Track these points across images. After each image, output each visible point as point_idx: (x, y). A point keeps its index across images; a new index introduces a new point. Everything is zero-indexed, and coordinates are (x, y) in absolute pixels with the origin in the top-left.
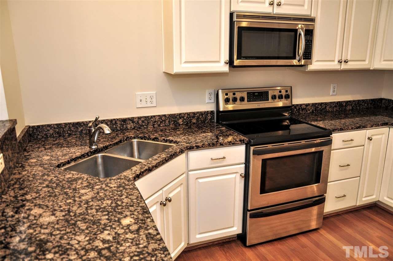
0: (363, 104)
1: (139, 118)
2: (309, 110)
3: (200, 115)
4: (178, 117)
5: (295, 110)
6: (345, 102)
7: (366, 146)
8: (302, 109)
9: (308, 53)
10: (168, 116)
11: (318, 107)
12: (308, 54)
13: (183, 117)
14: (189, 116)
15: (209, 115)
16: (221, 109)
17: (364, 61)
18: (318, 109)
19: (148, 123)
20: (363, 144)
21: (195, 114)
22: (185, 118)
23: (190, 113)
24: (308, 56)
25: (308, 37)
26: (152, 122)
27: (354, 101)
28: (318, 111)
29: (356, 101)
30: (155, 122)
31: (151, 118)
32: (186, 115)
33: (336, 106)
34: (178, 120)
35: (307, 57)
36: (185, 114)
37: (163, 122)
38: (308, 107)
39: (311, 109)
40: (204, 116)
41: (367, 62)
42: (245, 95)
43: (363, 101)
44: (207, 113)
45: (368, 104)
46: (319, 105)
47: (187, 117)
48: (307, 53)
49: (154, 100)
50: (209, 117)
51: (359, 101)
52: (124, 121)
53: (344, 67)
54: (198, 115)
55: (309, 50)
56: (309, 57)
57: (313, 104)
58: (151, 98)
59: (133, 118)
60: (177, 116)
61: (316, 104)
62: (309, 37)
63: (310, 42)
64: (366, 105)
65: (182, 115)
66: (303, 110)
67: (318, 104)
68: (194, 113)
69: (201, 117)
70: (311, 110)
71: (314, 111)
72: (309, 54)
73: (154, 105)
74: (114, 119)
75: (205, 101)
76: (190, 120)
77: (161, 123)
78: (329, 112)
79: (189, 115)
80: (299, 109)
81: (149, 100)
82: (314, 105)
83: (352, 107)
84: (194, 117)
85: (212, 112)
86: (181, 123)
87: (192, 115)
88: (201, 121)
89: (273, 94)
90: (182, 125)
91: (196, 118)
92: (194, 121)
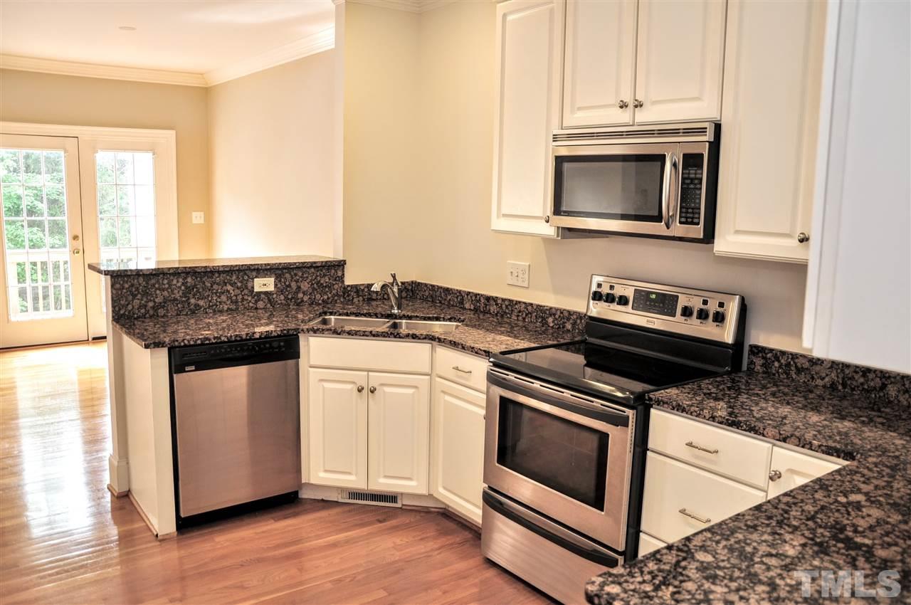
1: (503, 300)
2: (823, 379)
3: (577, 318)
4: (548, 312)
5: (776, 364)
8: (796, 367)
9: (693, 209)
11: (852, 378)
12: (693, 213)
13: (554, 315)
14: (562, 315)
18: (854, 383)
19: (512, 310)
21: (571, 315)
22: (557, 316)
23: (564, 310)
24: (693, 218)
25: (691, 172)
26: (516, 311)
28: (853, 389)
30: (520, 312)
31: (516, 304)
32: (559, 312)
34: (548, 318)
35: (690, 220)
36: (557, 310)
37: (529, 316)
38: (817, 368)
39: (827, 375)
40: (583, 321)
42: (629, 293)
46: (856, 372)
47: (560, 316)
48: (690, 210)
49: (526, 276)
52: (488, 299)
54: (575, 317)
55: (695, 203)
56: (696, 220)
57: (833, 362)
58: (523, 272)
59: (497, 297)
60: (547, 310)
61: (848, 366)
62: (694, 172)
63: (696, 184)
65: (554, 311)
66: (799, 370)
67: (852, 370)
69: (579, 321)
70: (827, 379)
71: (840, 387)
72: (696, 213)
73: (525, 284)
74: (479, 294)
76: (564, 323)
77: (526, 315)
79: (562, 313)
80: (788, 365)
81: (520, 275)
84: (568, 319)
86: (551, 325)
87: (567, 314)
88: (579, 329)
90: (552, 327)
91: (571, 321)
92: (569, 326)
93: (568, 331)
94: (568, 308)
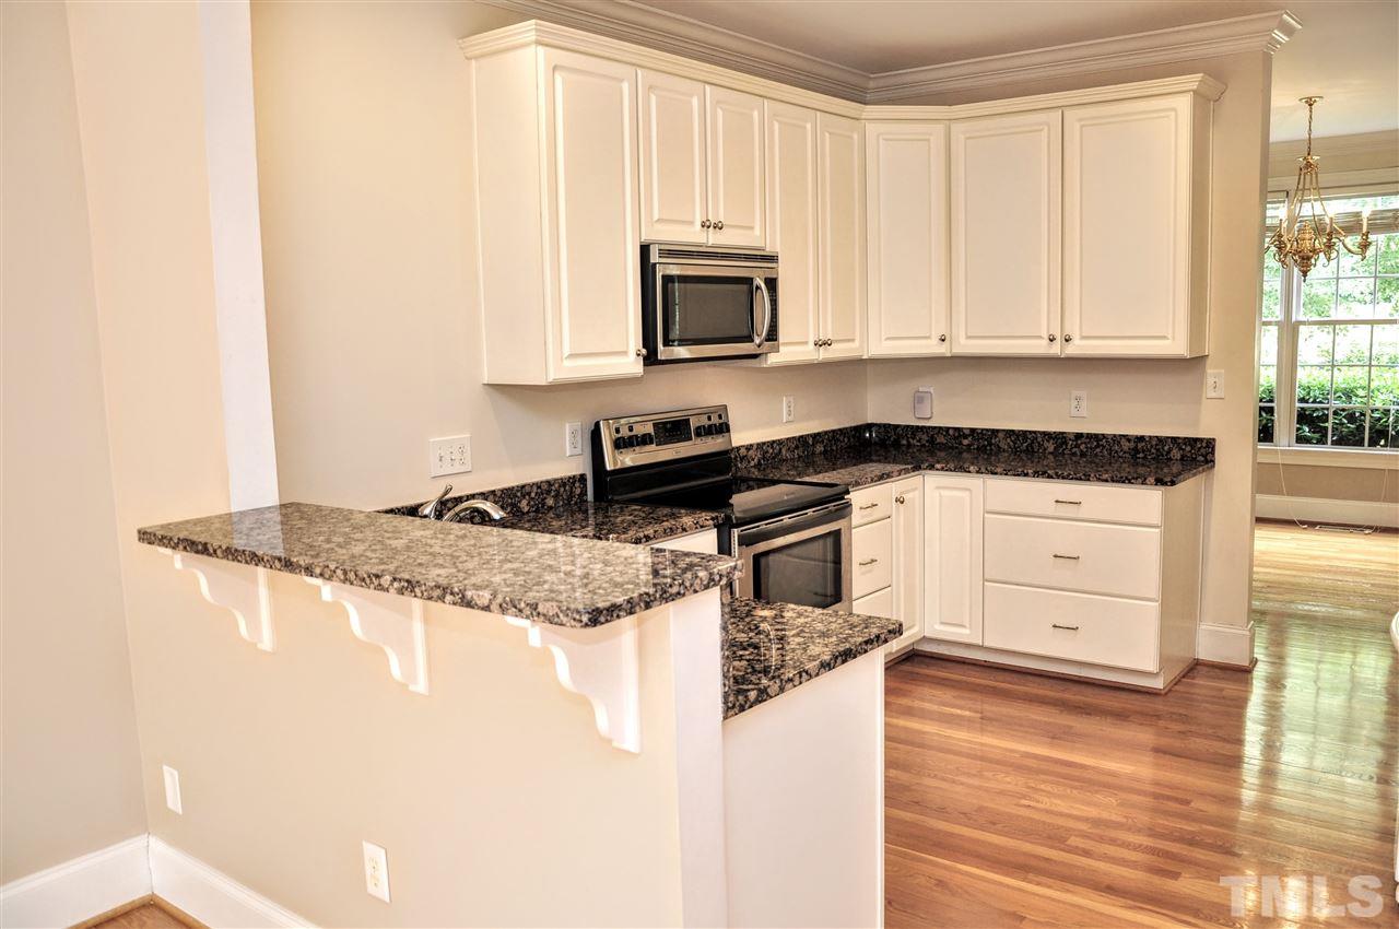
0: (841, 438)
2: (754, 460)
3: (559, 487)
4: (519, 494)
6: (811, 435)
7: (894, 516)
8: (740, 457)
9: (774, 327)
10: (499, 494)
11: (767, 452)
13: (529, 494)
14: (539, 490)
15: (577, 484)
16: (609, 466)
17: (853, 340)
18: (768, 455)
20: (888, 514)
21: (551, 486)
22: (533, 495)
23: (541, 482)
24: (774, 335)
27: (826, 433)
28: (768, 460)
29: (829, 432)
32: (535, 488)
33: (797, 447)
34: (520, 502)
35: (772, 337)
36: (532, 487)
40: (567, 487)
41: (856, 344)
42: (649, 429)
43: (841, 431)
44: (572, 480)
45: (849, 440)
46: (768, 446)
47: (536, 494)
48: (772, 329)
49: (468, 455)
50: (578, 491)
51: (833, 431)
53: (824, 355)
54: (557, 485)
56: (775, 337)
57: (758, 444)
58: (462, 450)
60: (518, 491)
61: (764, 443)
64: (846, 440)
65: (527, 489)
66: (742, 459)
67: (766, 445)
68: (548, 482)
69: (562, 490)
70: (756, 459)
71: (762, 462)
73: (467, 467)
75: (565, 453)
76: (543, 500)
78: (786, 460)
79: (539, 487)
81: (456, 456)
82: (760, 446)
83: (824, 447)
84: (548, 492)
85: (582, 478)
86: (526, 509)
87: (545, 487)
88: (563, 500)
89: (698, 425)
90: (528, 512)
91: (553, 494)
92: (550, 502)
93: (551, 508)
94: (544, 479)
